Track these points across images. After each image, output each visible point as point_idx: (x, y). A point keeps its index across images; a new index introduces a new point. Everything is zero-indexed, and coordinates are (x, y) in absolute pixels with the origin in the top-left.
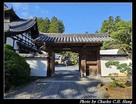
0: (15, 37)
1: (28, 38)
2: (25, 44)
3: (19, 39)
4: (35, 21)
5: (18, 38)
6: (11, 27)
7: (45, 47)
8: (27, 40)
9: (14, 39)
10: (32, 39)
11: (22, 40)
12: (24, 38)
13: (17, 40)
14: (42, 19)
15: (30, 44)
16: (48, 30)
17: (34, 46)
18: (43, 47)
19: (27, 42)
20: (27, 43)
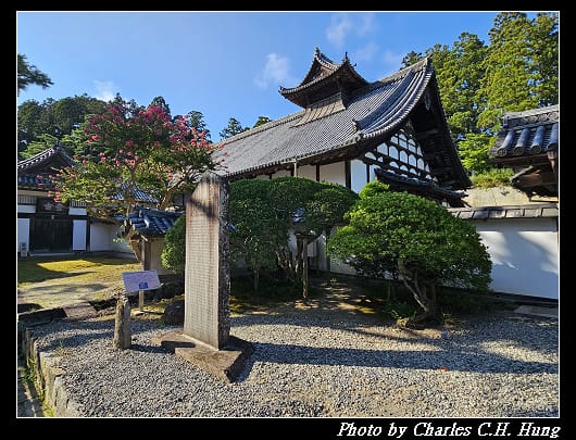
0: (369, 155)
1: (404, 149)
2: (399, 171)
3: (380, 159)
4: (427, 71)
5: (378, 155)
6: (359, 126)
7: (535, 174)
8: (403, 157)
9: (369, 162)
10: (419, 149)
11: (388, 159)
12: (393, 153)
13: (376, 162)
14: (442, 49)
15: (412, 171)
16: (480, 92)
17: (428, 177)
18: (527, 173)
19: (403, 164)
20: (404, 168)
